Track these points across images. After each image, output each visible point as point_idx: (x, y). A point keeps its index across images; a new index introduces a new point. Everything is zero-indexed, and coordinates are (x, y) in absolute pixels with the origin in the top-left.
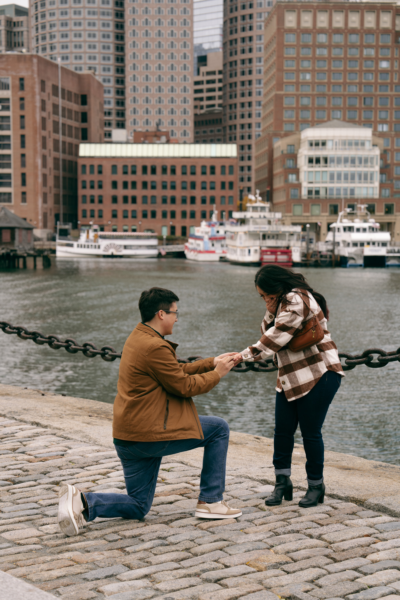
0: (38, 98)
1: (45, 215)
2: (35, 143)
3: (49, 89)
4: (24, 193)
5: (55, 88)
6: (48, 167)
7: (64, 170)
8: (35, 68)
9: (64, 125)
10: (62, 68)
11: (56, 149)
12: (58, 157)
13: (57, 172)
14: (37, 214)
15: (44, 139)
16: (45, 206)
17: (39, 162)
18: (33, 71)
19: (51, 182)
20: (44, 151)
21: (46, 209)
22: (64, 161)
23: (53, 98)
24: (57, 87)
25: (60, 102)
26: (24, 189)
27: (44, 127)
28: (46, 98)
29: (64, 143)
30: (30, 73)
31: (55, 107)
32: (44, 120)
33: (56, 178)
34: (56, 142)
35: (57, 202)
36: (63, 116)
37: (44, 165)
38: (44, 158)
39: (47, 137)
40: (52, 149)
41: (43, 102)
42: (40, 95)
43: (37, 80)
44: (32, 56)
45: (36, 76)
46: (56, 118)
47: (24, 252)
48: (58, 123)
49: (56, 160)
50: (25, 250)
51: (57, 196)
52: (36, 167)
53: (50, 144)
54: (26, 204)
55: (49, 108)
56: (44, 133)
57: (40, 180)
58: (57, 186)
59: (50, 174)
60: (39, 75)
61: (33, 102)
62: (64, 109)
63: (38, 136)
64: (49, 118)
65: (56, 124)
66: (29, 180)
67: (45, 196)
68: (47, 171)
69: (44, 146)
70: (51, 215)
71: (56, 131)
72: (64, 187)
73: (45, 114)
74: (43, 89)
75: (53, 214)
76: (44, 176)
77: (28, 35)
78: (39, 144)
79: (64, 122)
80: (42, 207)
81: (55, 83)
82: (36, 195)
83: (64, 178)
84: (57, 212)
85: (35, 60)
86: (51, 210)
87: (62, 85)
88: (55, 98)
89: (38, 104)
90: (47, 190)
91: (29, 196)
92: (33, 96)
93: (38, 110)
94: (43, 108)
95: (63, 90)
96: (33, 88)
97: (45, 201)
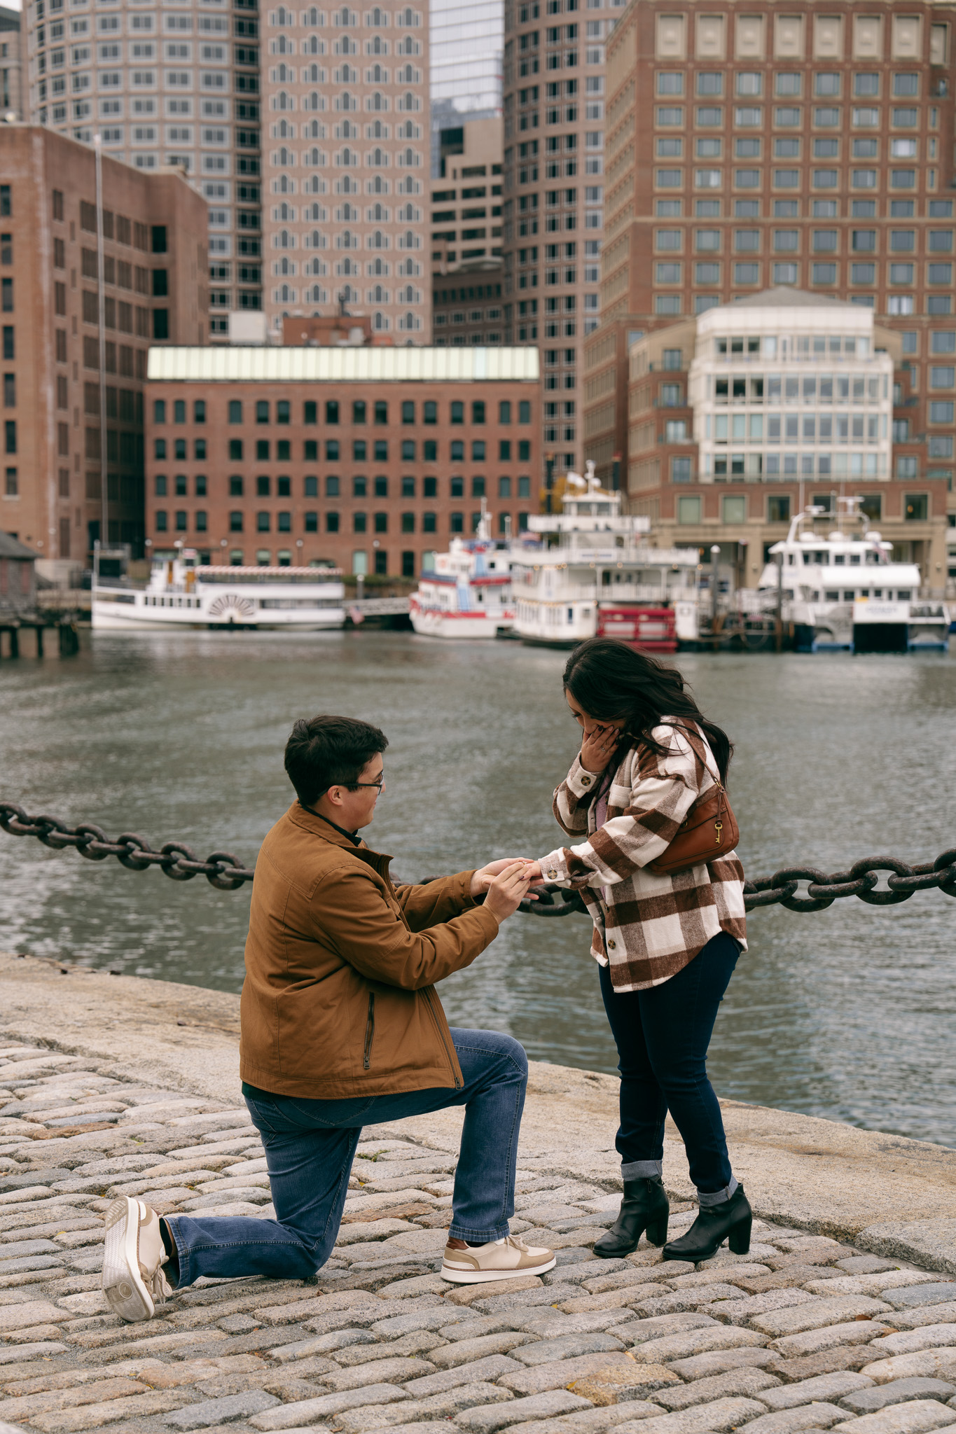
0: (45, 235)
1: (64, 526)
2: (39, 346)
3: (72, 212)
4: (11, 471)
5: (88, 210)
6: (71, 406)
7: (111, 412)
8: (39, 161)
9: (109, 301)
10: (105, 160)
11: (91, 361)
12: (95, 380)
13: (92, 417)
14: (44, 522)
15: (61, 336)
16: (65, 502)
17: (50, 392)
18: (32, 168)
19: (78, 443)
20: (61, 365)
21: (67, 509)
22: (111, 390)
23: (83, 235)
24: (94, 208)
25: (101, 244)
26: (11, 461)
27: (60, 308)
28: (65, 236)
29: (110, 345)
30: (25, 173)
31: (89, 256)
32: (59, 289)
33: (92, 433)
34: (91, 344)
35: (93, 491)
36: (109, 279)
37: (62, 401)
38: (61, 384)
39: (69, 332)
40: (81, 360)
41: (58, 245)
42: (50, 226)
43: (43, 190)
44: (30, 130)
45: (39, 179)
46: (90, 284)
47: (12, 616)
48: (95, 296)
49: (91, 388)
50: (16, 612)
51: (93, 478)
52: (41, 406)
53: (76, 350)
54: (16, 498)
55: (74, 258)
56: (62, 322)
57: (51, 438)
58: (92, 452)
59: (77, 424)
60: (47, 178)
61: (34, 245)
62: (109, 261)
63: (46, 330)
64: (74, 285)
65: (90, 298)
66: (25, 439)
67: (63, 477)
68: (68, 417)
69: (61, 354)
70: (78, 524)
71: (91, 316)
72: (111, 456)
73: (62, 276)
74: (58, 213)
75: (84, 522)
76: (62, 428)
77: (20, 79)
78: (49, 350)
79: (110, 294)
80: (57, 505)
81: (86, 198)
82: (42, 475)
83: (111, 433)
84: (93, 518)
85: (38, 142)
86: (78, 511)
87: (104, 203)
88: (87, 234)
89: (46, 250)
90: (69, 462)
91: (23, 479)
92: (34, 230)
93: (45, 265)
94: (59, 260)
95: (108, 215)
96: (32, 210)
97: (64, 491)
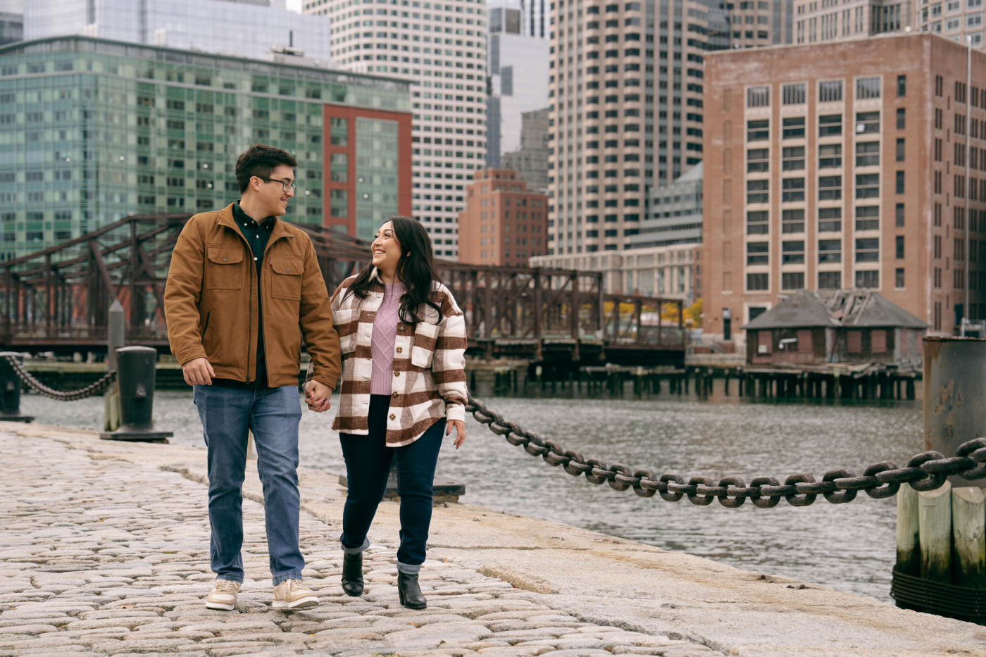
0: (929, 107)
1: (937, 308)
2: (922, 183)
3: (949, 90)
4: (900, 271)
5: (960, 89)
6: (944, 224)
7: (973, 227)
8: (927, 57)
9: (973, 150)
10: (974, 52)
11: (959, 192)
12: (962, 206)
13: (959, 231)
14: (923, 306)
15: (938, 175)
16: (938, 291)
17: (929, 215)
18: (922, 63)
19: (948, 249)
20: (937, 196)
21: (940, 296)
22: (973, 212)
23: (956, 105)
24: (965, 86)
25: (969, 110)
26: (900, 264)
27: (938, 156)
28: (943, 107)
29: (973, 181)
30: (916, 66)
31: (960, 119)
32: (938, 143)
33: (959, 243)
34: (959, 180)
35: (958, 283)
36: (974, 135)
37: (937, 221)
38: (937, 209)
39: (944, 173)
40: (952, 192)
41: (938, 113)
42: (933, 101)
43: (929, 77)
44: (921, 36)
45: (927, 69)
46: (960, 138)
47: (910, 370)
48: (964, 147)
49: (958, 211)
50: (912, 367)
51: (958, 274)
52: (922, 225)
53: (949, 185)
54: (904, 289)
55: (949, 122)
56: (938, 166)
57: (929, 247)
58: (959, 256)
59: (948, 237)
60: (931, 68)
61: (921, 114)
62: (974, 122)
63: (928, 172)
64: (948, 140)
65: (959, 149)
66: (910, 248)
67: (938, 274)
68: (941, 231)
69: (938, 188)
70: (948, 307)
71: (959, 160)
72: (972, 258)
73: (940, 134)
74: (939, 91)
75: (952, 305)
76: (938, 240)
77: (909, 10)
78: (929, 185)
79: (974, 146)
80: (932, 293)
81: (959, 80)
82: (922, 272)
83: (972, 242)
84: (958, 302)
85: (927, 44)
86: (948, 297)
87: (972, 82)
88: (958, 104)
89: (930, 117)
90: (941, 263)
91: (909, 276)
92: (921, 104)
93: (929, 127)
94: (938, 124)
95: (974, 90)
96: (921, 90)
97: (937, 283)
